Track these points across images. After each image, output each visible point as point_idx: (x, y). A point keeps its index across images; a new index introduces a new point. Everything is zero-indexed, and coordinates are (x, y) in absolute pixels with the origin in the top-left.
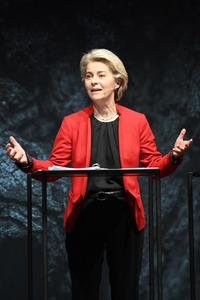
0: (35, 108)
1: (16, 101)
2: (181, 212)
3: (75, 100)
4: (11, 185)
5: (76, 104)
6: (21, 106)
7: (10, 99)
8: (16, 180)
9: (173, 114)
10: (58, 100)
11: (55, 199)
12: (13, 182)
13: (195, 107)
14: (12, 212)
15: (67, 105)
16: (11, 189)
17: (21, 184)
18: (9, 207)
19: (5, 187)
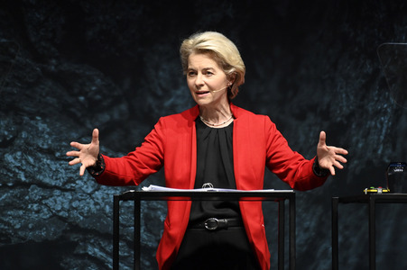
0: (124, 107)
1: (98, 97)
2: (321, 250)
3: (178, 97)
4: (89, 211)
5: (180, 101)
6: (105, 104)
7: (90, 94)
8: (96, 204)
9: (311, 118)
10: (155, 96)
11: (148, 230)
12: (92, 206)
13: (341, 108)
14: (90, 248)
15: (168, 103)
16: (90, 215)
17: (103, 210)
18: (85, 240)
19: (82, 214)
